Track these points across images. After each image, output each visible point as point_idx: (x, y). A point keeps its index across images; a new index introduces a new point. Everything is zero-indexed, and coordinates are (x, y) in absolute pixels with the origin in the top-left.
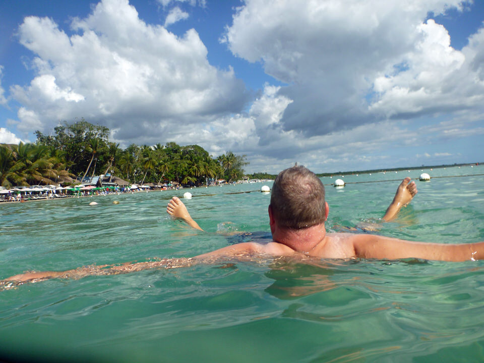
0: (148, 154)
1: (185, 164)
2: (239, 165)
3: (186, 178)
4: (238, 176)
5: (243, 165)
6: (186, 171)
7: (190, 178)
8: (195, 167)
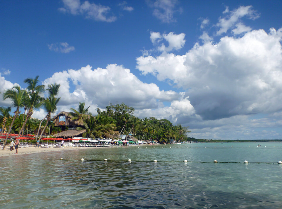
1: (161, 130)
3: (162, 139)
5: (187, 132)
6: (162, 134)
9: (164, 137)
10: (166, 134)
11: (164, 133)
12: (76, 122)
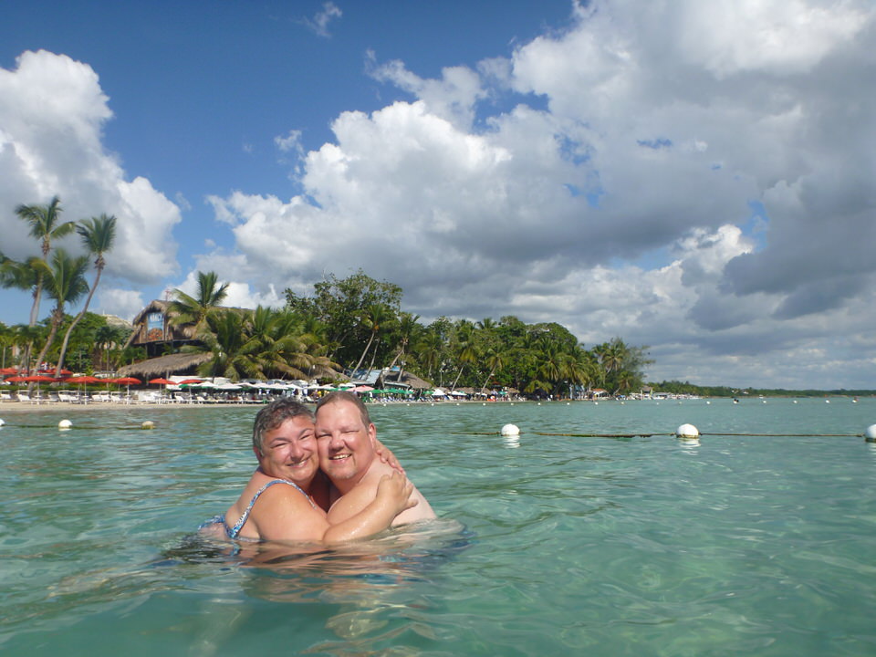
0: (467, 336)
1: (532, 357)
2: (635, 363)
3: (532, 383)
4: (631, 385)
5: (642, 365)
6: (534, 369)
7: (539, 383)
8: (550, 364)
9: (541, 377)
10: (546, 369)
11: (541, 364)
12: (187, 332)
